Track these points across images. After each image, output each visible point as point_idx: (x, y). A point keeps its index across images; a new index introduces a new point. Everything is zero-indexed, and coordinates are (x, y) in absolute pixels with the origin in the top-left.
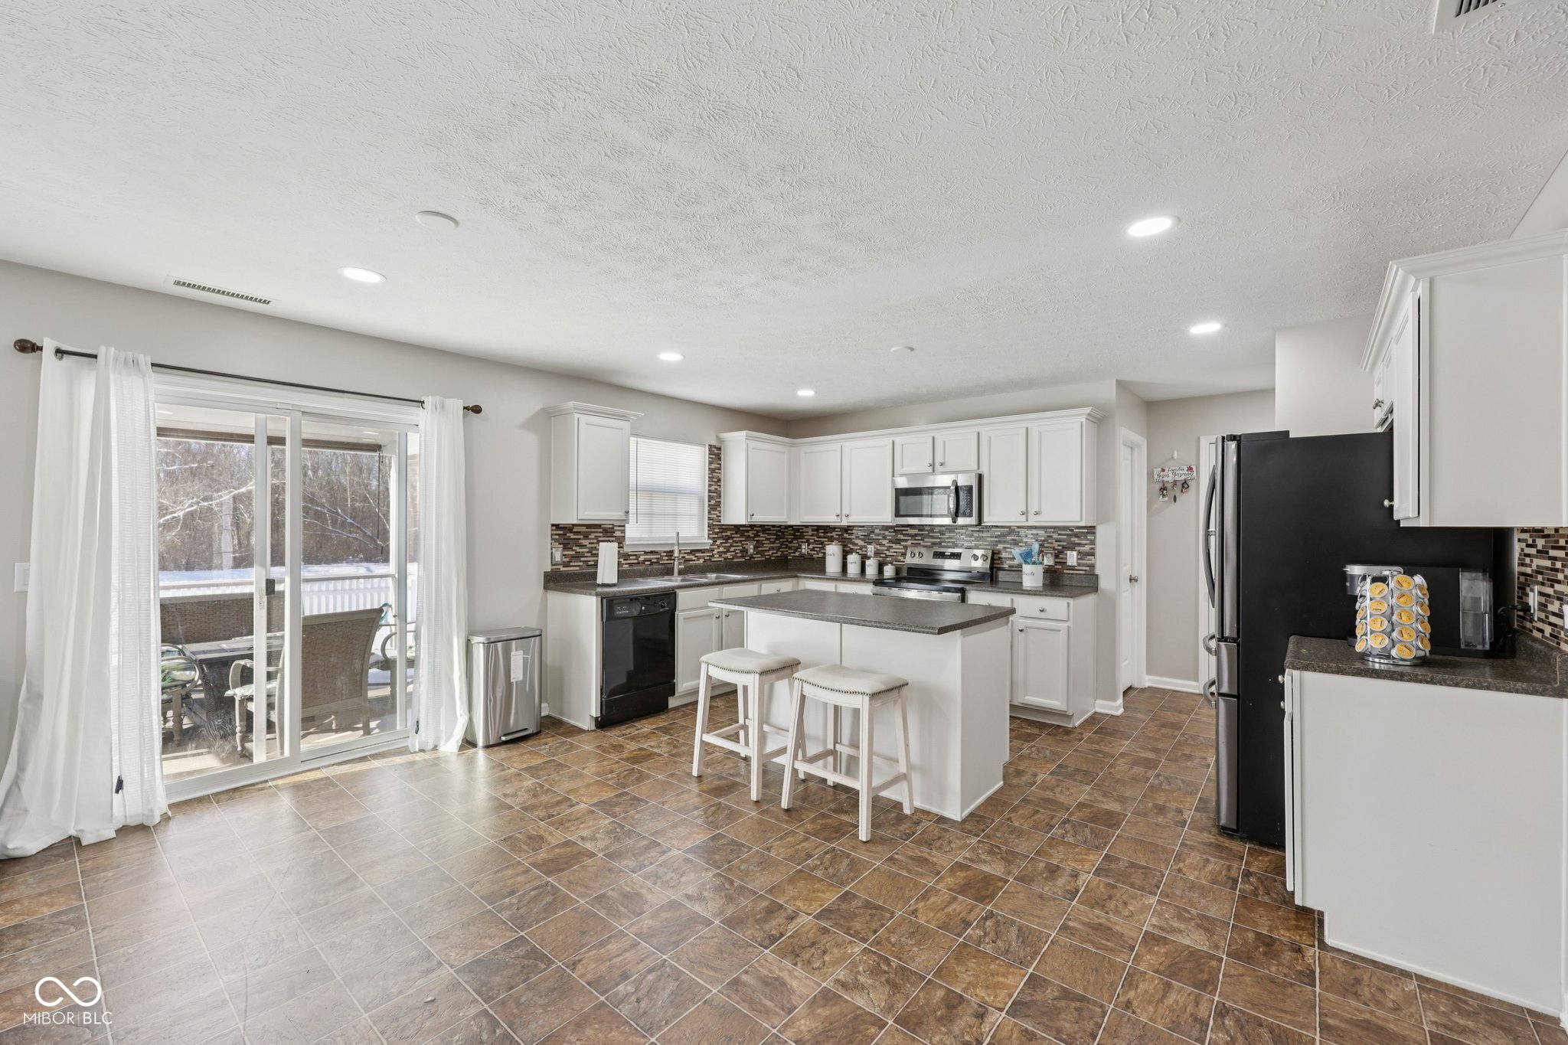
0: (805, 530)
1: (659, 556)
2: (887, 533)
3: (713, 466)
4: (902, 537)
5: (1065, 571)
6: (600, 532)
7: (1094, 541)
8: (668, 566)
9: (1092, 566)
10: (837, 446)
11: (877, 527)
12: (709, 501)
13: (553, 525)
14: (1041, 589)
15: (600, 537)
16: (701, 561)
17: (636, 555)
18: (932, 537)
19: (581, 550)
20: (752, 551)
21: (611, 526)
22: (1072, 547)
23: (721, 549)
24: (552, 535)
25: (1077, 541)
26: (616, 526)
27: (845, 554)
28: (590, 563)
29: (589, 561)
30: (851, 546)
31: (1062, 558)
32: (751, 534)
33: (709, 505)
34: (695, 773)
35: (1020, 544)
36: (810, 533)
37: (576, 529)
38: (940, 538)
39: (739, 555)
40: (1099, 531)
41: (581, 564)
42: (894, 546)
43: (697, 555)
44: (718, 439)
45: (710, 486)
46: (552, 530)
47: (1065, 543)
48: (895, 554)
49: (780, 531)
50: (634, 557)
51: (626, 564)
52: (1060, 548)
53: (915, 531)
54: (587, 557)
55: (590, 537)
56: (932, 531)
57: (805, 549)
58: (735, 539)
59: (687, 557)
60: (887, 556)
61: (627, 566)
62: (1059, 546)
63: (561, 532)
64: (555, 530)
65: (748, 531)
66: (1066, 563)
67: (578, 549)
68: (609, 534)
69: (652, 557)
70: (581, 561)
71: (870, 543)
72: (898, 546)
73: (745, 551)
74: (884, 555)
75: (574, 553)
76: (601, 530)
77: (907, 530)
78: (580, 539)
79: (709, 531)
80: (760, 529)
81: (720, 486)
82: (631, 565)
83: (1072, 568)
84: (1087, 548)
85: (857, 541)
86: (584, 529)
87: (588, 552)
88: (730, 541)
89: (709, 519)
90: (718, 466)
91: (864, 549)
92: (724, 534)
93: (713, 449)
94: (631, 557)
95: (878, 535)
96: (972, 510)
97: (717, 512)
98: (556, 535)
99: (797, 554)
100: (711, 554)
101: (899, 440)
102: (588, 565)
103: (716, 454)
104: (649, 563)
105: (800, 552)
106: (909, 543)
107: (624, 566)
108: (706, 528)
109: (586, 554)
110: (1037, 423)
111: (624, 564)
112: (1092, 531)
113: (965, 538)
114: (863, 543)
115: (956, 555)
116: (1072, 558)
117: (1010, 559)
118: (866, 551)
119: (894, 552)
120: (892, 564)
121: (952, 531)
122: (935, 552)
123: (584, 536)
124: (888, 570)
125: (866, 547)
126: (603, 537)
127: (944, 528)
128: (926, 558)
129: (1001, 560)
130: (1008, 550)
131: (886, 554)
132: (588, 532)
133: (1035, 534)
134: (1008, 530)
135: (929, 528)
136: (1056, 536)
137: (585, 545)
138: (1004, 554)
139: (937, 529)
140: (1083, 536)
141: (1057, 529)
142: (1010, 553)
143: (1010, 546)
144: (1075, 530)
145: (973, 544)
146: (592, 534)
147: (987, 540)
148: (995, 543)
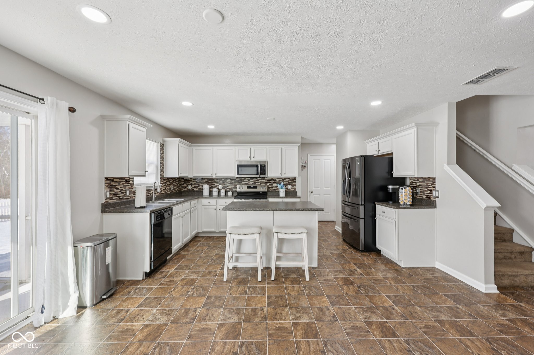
0: (190, 179)
2: (227, 180)
3: (162, 152)
4: (233, 182)
5: (288, 191)
6: (124, 182)
7: (295, 181)
8: (149, 196)
9: (295, 189)
10: (211, 148)
11: (223, 178)
12: (160, 167)
13: (105, 178)
14: (285, 196)
15: (124, 184)
16: (158, 194)
18: (245, 182)
20: (172, 189)
21: (128, 179)
22: (289, 184)
23: (164, 188)
24: (105, 183)
25: (291, 182)
26: (130, 178)
27: (211, 188)
28: (121, 197)
29: (120, 196)
30: (212, 185)
31: (287, 187)
32: (172, 182)
33: (160, 169)
34: (225, 279)
35: (274, 183)
36: (193, 181)
37: (115, 180)
38: (248, 182)
39: (169, 190)
40: (296, 179)
41: (117, 198)
42: (230, 185)
43: (157, 191)
44: (163, 141)
45: (161, 160)
46: (105, 181)
47: (288, 183)
49: (179, 180)
52: (286, 184)
53: (239, 180)
54: (119, 194)
55: (120, 184)
56: (245, 179)
57: (190, 187)
58: (168, 184)
60: (227, 189)
62: (286, 183)
63: (109, 182)
64: (107, 181)
65: (171, 180)
66: (288, 188)
67: (116, 191)
68: (128, 183)
70: (117, 197)
71: (220, 184)
72: (232, 185)
73: (170, 189)
74: (226, 188)
75: (114, 192)
76: (124, 181)
77: (235, 179)
78: (116, 185)
79: (160, 180)
80: (174, 179)
81: (163, 161)
83: (290, 190)
84: (294, 184)
85: (214, 184)
86: (118, 180)
87: (120, 192)
88: (166, 185)
89: (161, 175)
90: (163, 152)
91: (217, 186)
92: (165, 182)
93: (162, 145)
95: (224, 181)
96: (265, 172)
97: (162, 172)
98: (107, 183)
99: (186, 189)
100: (161, 191)
101: (237, 148)
102: (120, 198)
103: (162, 147)
105: (188, 188)
106: (236, 184)
108: (160, 179)
109: (119, 193)
110: (284, 146)
111: (133, 197)
112: (295, 179)
113: (256, 181)
114: (217, 184)
115: (255, 187)
116: (290, 187)
117: (271, 188)
118: (219, 187)
119: (230, 187)
120: (231, 191)
121: (252, 179)
122: (247, 186)
123: (118, 184)
124: (230, 194)
125: (218, 185)
126: (126, 184)
127: (249, 178)
128: (244, 189)
129: (269, 188)
130: (271, 185)
131: (227, 188)
132: (120, 182)
133: (279, 180)
134: (271, 179)
135: (243, 178)
136: (285, 180)
137: (119, 188)
138: (270, 187)
139: (247, 179)
140: (292, 181)
141: (285, 178)
142: (271, 186)
143: (271, 184)
144: (290, 179)
145: (259, 183)
146: (121, 182)
147: (264, 182)
148: (267, 183)
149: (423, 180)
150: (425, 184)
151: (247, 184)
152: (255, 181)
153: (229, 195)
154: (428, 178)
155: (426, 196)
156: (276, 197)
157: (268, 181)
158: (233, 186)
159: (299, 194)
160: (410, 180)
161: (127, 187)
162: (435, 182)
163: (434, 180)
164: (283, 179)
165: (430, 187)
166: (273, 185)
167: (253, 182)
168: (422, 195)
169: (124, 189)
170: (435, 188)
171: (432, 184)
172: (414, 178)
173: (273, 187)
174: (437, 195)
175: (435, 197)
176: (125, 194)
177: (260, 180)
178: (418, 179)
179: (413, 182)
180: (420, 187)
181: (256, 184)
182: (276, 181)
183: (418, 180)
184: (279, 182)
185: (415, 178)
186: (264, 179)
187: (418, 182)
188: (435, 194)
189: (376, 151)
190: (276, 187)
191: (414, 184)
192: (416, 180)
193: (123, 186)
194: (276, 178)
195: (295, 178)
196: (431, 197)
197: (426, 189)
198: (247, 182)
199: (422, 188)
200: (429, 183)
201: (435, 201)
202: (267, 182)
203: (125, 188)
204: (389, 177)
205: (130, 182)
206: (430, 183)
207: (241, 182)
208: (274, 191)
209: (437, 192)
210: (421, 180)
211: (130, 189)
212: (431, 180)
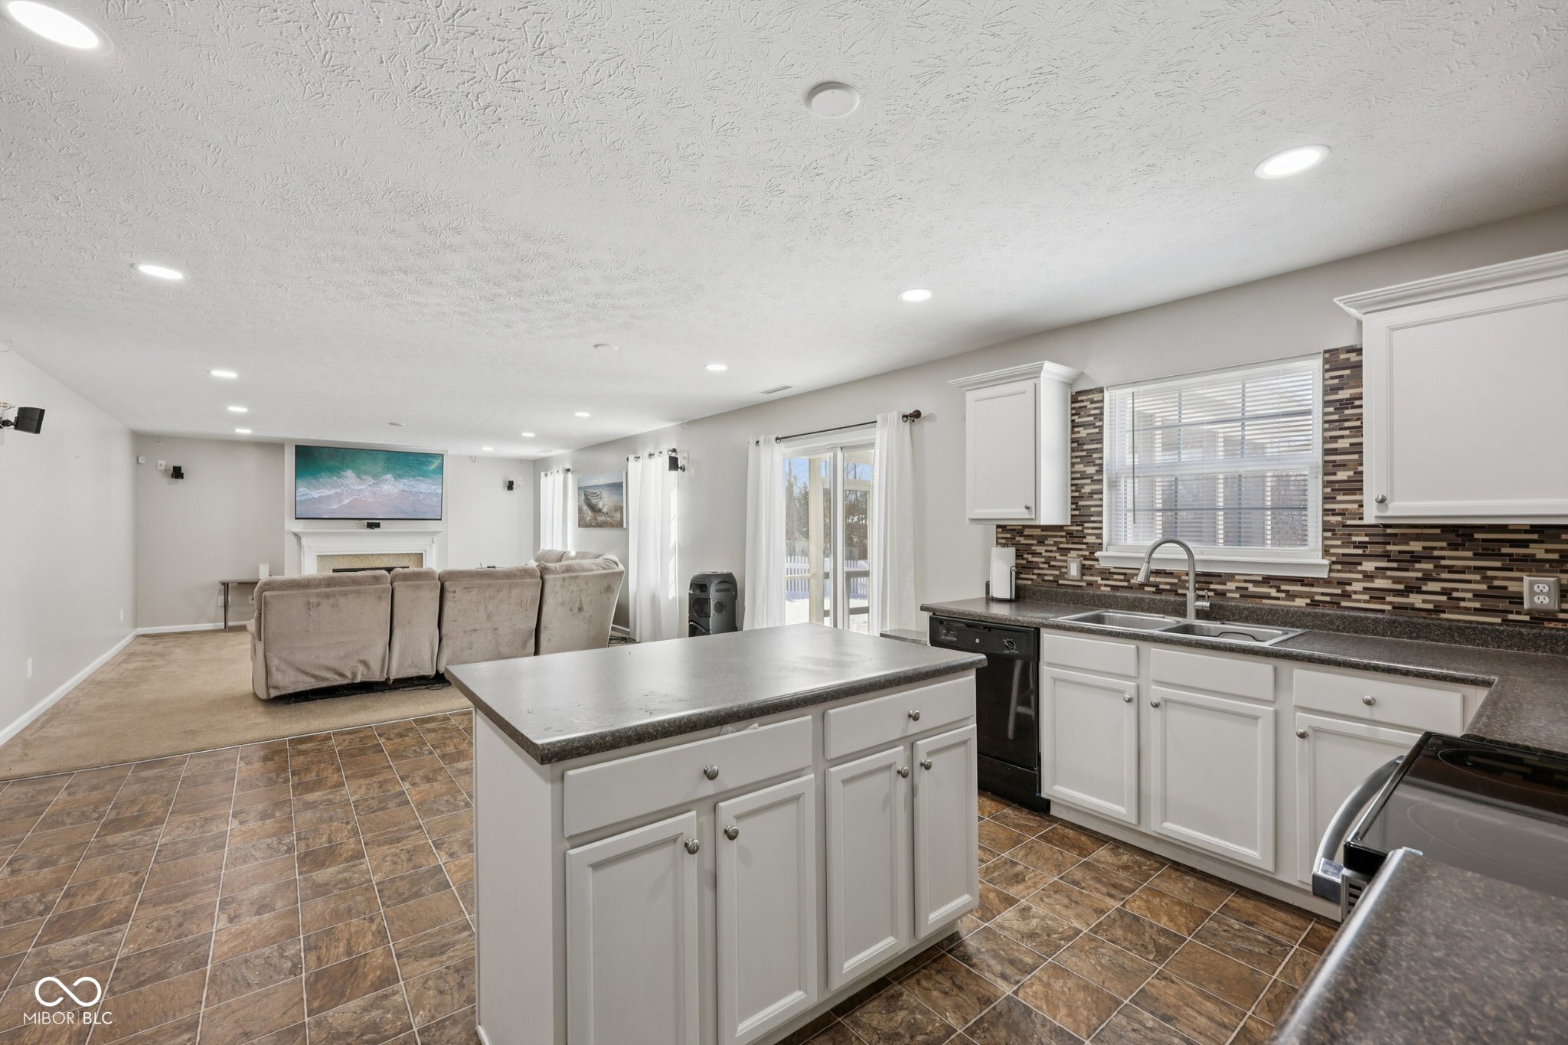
1: (1176, 581)
6: (1061, 537)
13: (998, 527)
15: (1062, 543)
16: (1301, 602)
17: (1125, 574)
19: (1035, 559)
23: (1382, 584)
24: (997, 538)
26: (1086, 528)
28: (1046, 578)
29: (1046, 575)
37: (1027, 532)
41: (1035, 577)
43: (1283, 587)
46: (997, 533)
50: (1122, 577)
51: (1106, 586)
54: (1043, 569)
55: (1046, 542)
59: (1251, 588)
61: (1109, 589)
63: (1009, 536)
64: (1002, 533)
67: (1030, 558)
68: (1076, 540)
69: (1158, 580)
70: (1033, 574)
75: (1025, 562)
76: (1064, 534)
78: (1032, 545)
79: (1327, 539)
82: (1114, 588)
86: (1038, 532)
87: (1044, 563)
89: (1335, 512)
94: (1115, 577)
97: (1359, 497)
98: (1002, 538)
100: (1339, 591)
102: (1044, 580)
104: (1154, 589)
107: (1103, 588)
108: (1317, 533)
109: (1041, 566)
111: (1101, 585)
123: (1038, 542)
126: (1068, 543)
132: (1045, 536)
137: (1041, 554)
146: (1049, 539)
161: (1072, 552)
169: (1058, 557)
176: (1063, 570)
193: (1058, 548)
203: (1066, 555)
205: (1085, 537)
211: (1085, 559)
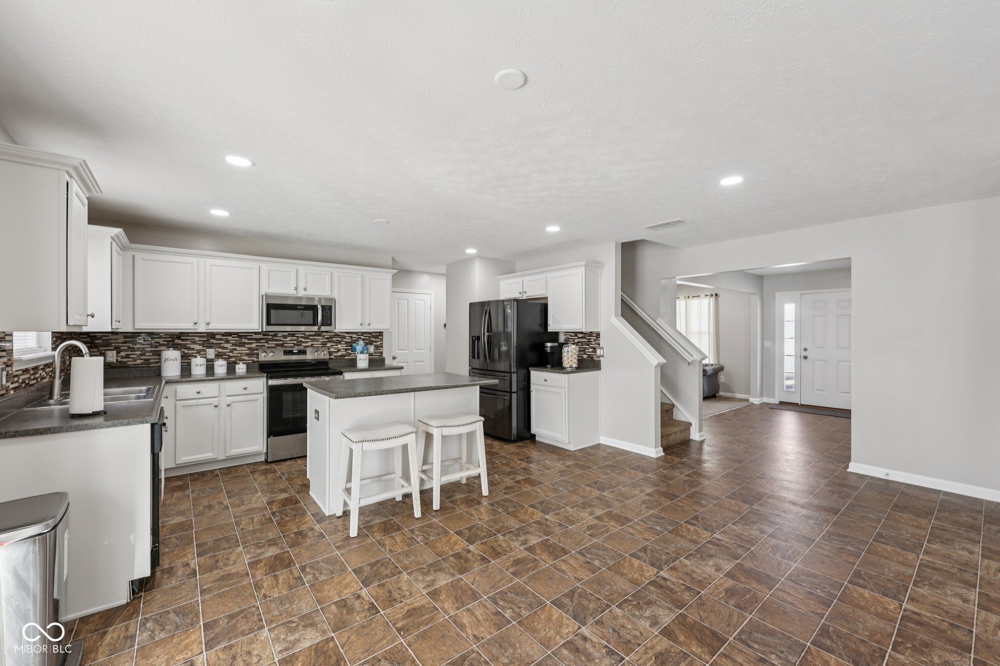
2: (230, 338)
4: (246, 341)
7: (382, 339)
9: (382, 353)
14: (368, 368)
18: (276, 340)
22: (371, 343)
25: (374, 339)
27: (186, 357)
30: (189, 351)
35: (342, 343)
40: (384, 334)
47: (367, 341)
48: (239, 355)
56: (276, 335)
57: (111, 357)
60: (233, 356)
71: (212, 347)
72: (244, 348)
74: (227, 357)
77: (252, 336)
79: (52, 339)
84: (379, 343)
85: (195, 346)
91: (202, 353)
95: (220, 340)
96: (330, 322)
101: (265, 267)
106: (254, 345)
112: (382, 334)
113: (303, 340)
114: (201, 347)
115: (301, 352)
116: (372, 349)
117: (335, 352)
118: (205, 354)
119: (238, 353)
120: (243, 363)
121: (293, 335)
122: (284, 351)
124: (241, 368)
125: (205, 351)
127: (287, 334)
128: (276, 356)
129: (330, 353)
130: (334, 347)
131: (229, 355)
133: (351, 337)
134: (334, 334)
135: (273, 334)
136: (362, 337)
138: (332, 350)
139: (280, 334)
140: (376, 337)
141: (363, 333)
142: (335, 349)
143: (335, 344)
144: (373, 334)
145: (309, 344)
147: (320, 340)
148: (324, 343)
149: (583, 335)
150: (587, 340)
151: (282, 345)
152: (300, 339)
153: (237, 370)
154: (590, 332)
155: (587, 356)
156: (350, 370)
157: (327, 338)
158: (246, 350)
159: (388, 362)
160: (565, 335)
162: (599, 338)
163: (598, 335)
164: (358, 334)
165: (593, 344)
166: (340, 346)
167: (295, 342)
168: (582, 354)
170: (599, 344)
171: (595, 340)
172: (571, 332)
173: (339, 351)
174: (602, 354)
175: (599, 357)
177: (310, 338)
178: (576, 334)
179: (570, 337)
180: (579, 344)
181: (303, 344)
182: (345, 338)
183: (576, 336)
184: (350, 340)
185: (573, 332)
186: (319, 335)
187: (577, 337)
188: (599, 352)
189: (520, 293)
190: (344, 350)
191: (570, 340)
192: (574, 335)
194: (344, 333)
195: (382, 332)
196: (594, 356)
197: (588, 347)
198: (282, 342)
199: (581, 345)
200: (591, 339)
201: (599, 361)
202: (327, 340)
204: (542, 330)
206: (593, 339)
207: (267, 342)
208: (341, 358)
209: (602, 350)
210: (580, 335)
212: (593, 335)
